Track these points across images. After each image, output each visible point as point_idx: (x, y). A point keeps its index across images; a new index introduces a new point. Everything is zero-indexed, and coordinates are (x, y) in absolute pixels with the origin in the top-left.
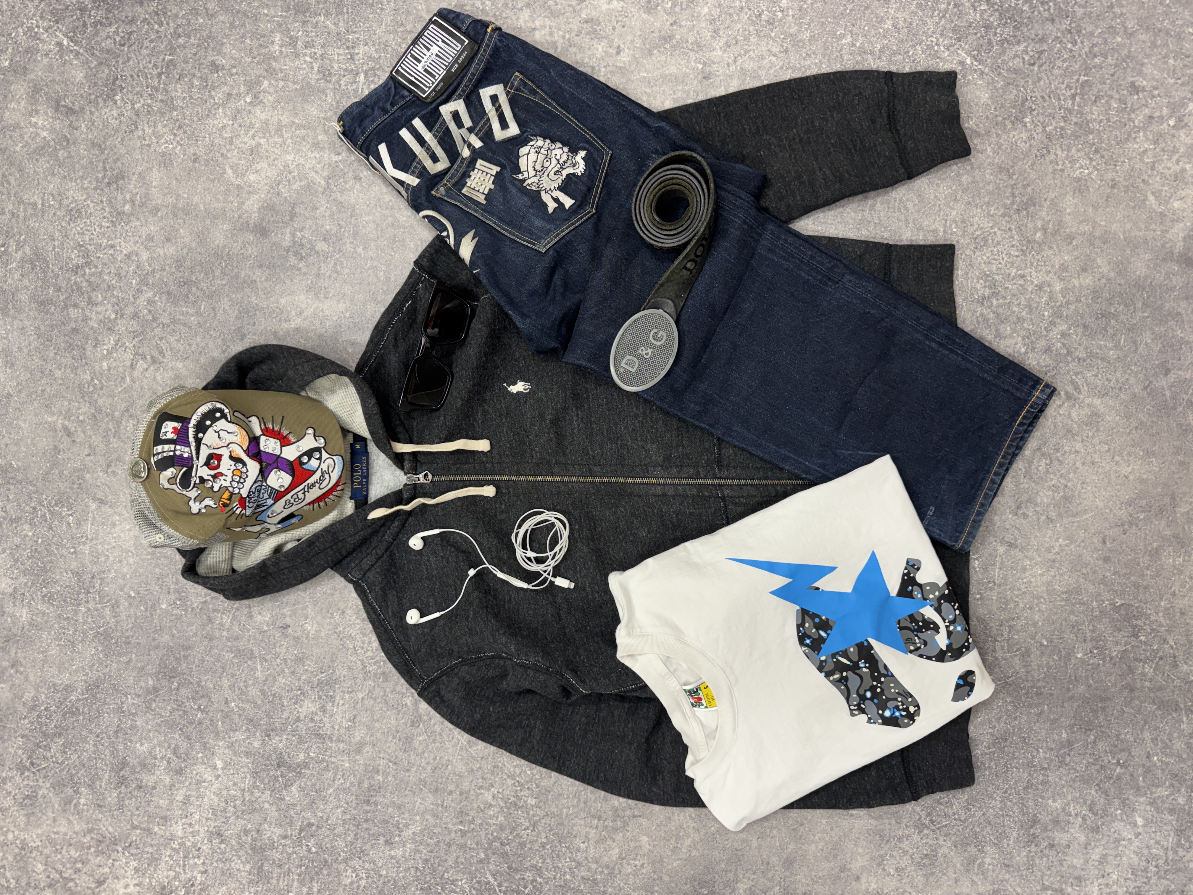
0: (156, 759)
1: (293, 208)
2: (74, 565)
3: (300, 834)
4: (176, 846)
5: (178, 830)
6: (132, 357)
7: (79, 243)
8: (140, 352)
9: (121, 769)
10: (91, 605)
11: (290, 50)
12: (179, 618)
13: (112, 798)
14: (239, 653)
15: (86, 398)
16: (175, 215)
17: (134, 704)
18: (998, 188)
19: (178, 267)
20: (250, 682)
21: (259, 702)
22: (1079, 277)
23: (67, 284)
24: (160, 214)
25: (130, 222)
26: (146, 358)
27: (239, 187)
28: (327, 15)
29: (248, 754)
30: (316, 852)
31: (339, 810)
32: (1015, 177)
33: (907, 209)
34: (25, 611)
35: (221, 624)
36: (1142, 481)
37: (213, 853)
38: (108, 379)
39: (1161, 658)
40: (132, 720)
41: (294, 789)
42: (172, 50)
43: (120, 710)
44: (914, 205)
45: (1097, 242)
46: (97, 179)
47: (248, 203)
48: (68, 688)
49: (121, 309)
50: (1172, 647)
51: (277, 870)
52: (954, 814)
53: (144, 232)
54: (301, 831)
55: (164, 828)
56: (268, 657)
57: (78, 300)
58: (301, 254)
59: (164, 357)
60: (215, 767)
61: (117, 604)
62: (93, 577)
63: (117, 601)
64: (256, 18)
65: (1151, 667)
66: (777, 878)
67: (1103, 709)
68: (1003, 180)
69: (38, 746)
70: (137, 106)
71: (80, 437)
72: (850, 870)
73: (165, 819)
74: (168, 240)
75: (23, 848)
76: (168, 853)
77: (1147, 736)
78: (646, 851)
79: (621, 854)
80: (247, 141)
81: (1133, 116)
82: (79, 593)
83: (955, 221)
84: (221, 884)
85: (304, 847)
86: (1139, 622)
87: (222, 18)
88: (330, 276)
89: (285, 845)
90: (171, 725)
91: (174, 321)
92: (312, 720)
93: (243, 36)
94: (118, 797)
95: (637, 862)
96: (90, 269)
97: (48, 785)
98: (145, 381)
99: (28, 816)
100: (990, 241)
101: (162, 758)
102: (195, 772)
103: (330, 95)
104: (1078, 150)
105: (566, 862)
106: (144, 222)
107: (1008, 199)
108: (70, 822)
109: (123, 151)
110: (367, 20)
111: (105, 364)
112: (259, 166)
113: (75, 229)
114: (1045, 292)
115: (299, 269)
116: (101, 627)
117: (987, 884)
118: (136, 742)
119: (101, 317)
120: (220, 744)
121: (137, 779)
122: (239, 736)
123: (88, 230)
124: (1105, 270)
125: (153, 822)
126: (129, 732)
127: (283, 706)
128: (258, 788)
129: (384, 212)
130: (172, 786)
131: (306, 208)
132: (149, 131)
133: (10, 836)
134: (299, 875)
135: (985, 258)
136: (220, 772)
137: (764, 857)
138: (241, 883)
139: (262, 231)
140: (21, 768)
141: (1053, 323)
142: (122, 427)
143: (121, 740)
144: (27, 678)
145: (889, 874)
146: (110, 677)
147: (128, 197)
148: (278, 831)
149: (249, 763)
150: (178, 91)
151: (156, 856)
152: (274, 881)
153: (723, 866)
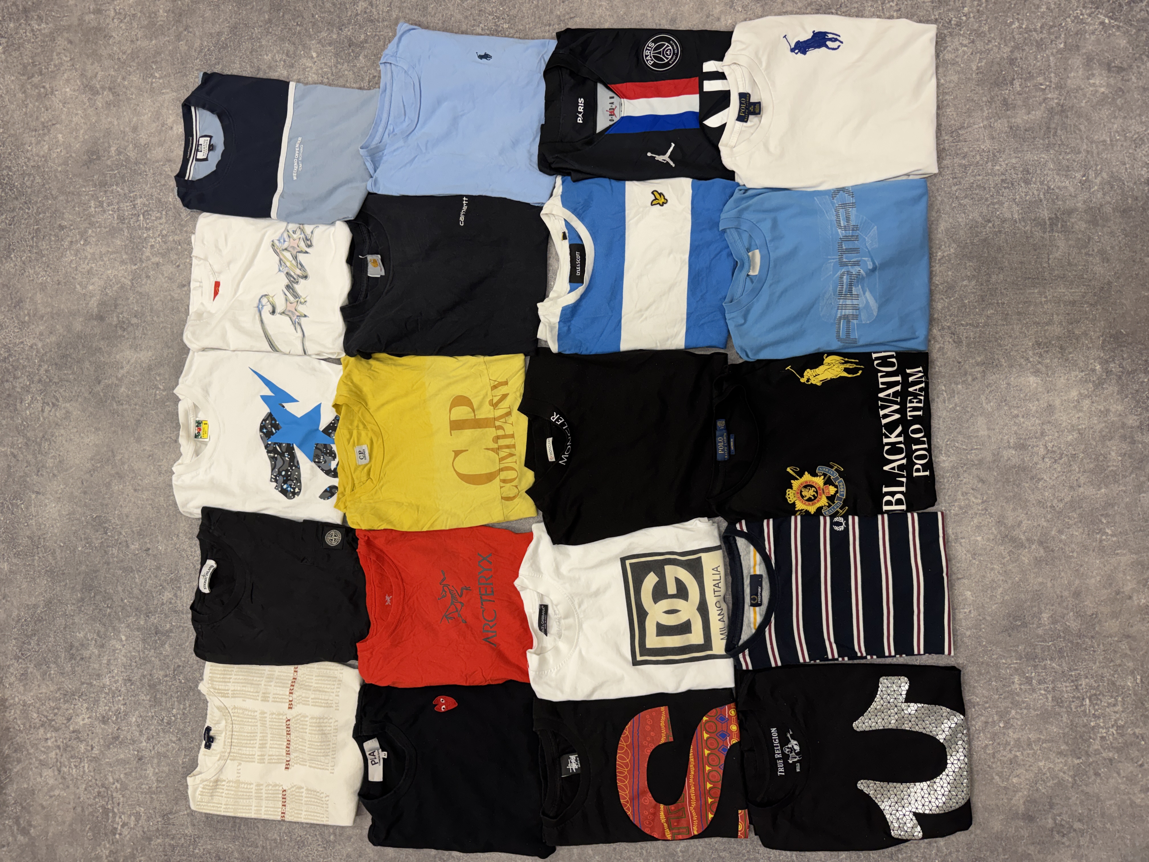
2: (28, 533)
4: (107, 691)
5: (107, 681)
10: (41, 555)
11: (100, 209)
12: (89, 554)
13: (68, 668)
14: (125, 570)
16: (53, 318)
28: (117, 185)
29: (138, 629)
34: (6, 564)
35: (113, 554)
41: (167, 646)
42: (37, 222)
43: (65, 614)
46: (8, 305)
48: (36, 606)
51: (164, 697)
53: (37, 331)
54: (174, 670)
56: (141, 569)
60: (121, 640)
63: (54, 550)
64: (79, 195)
69: (24, 643)
70: (23, 258)
73: (99, 675)
74: (51, 333)
75: (24, 706)
80: (85, 267)
82: (33, 549)
84: (135, 710)
87: (61, 198)
92: (170, 603)
93: (74, 207)
97: (32, 666)
99: (24, 686)
103: (126, 231)
108: (47, 686)
109: (19, 286)
110: (139, 183)
112: (93, 280)
122: (132, 619)
128: (145, 648)
130: (100, 655)
132: (31, 271)
133: (17, 699)
139: (101, 318)
140: (17, 658)
144: (12, 604)
147: (26, 312)
148: (162, 673)
150: (44, 245)
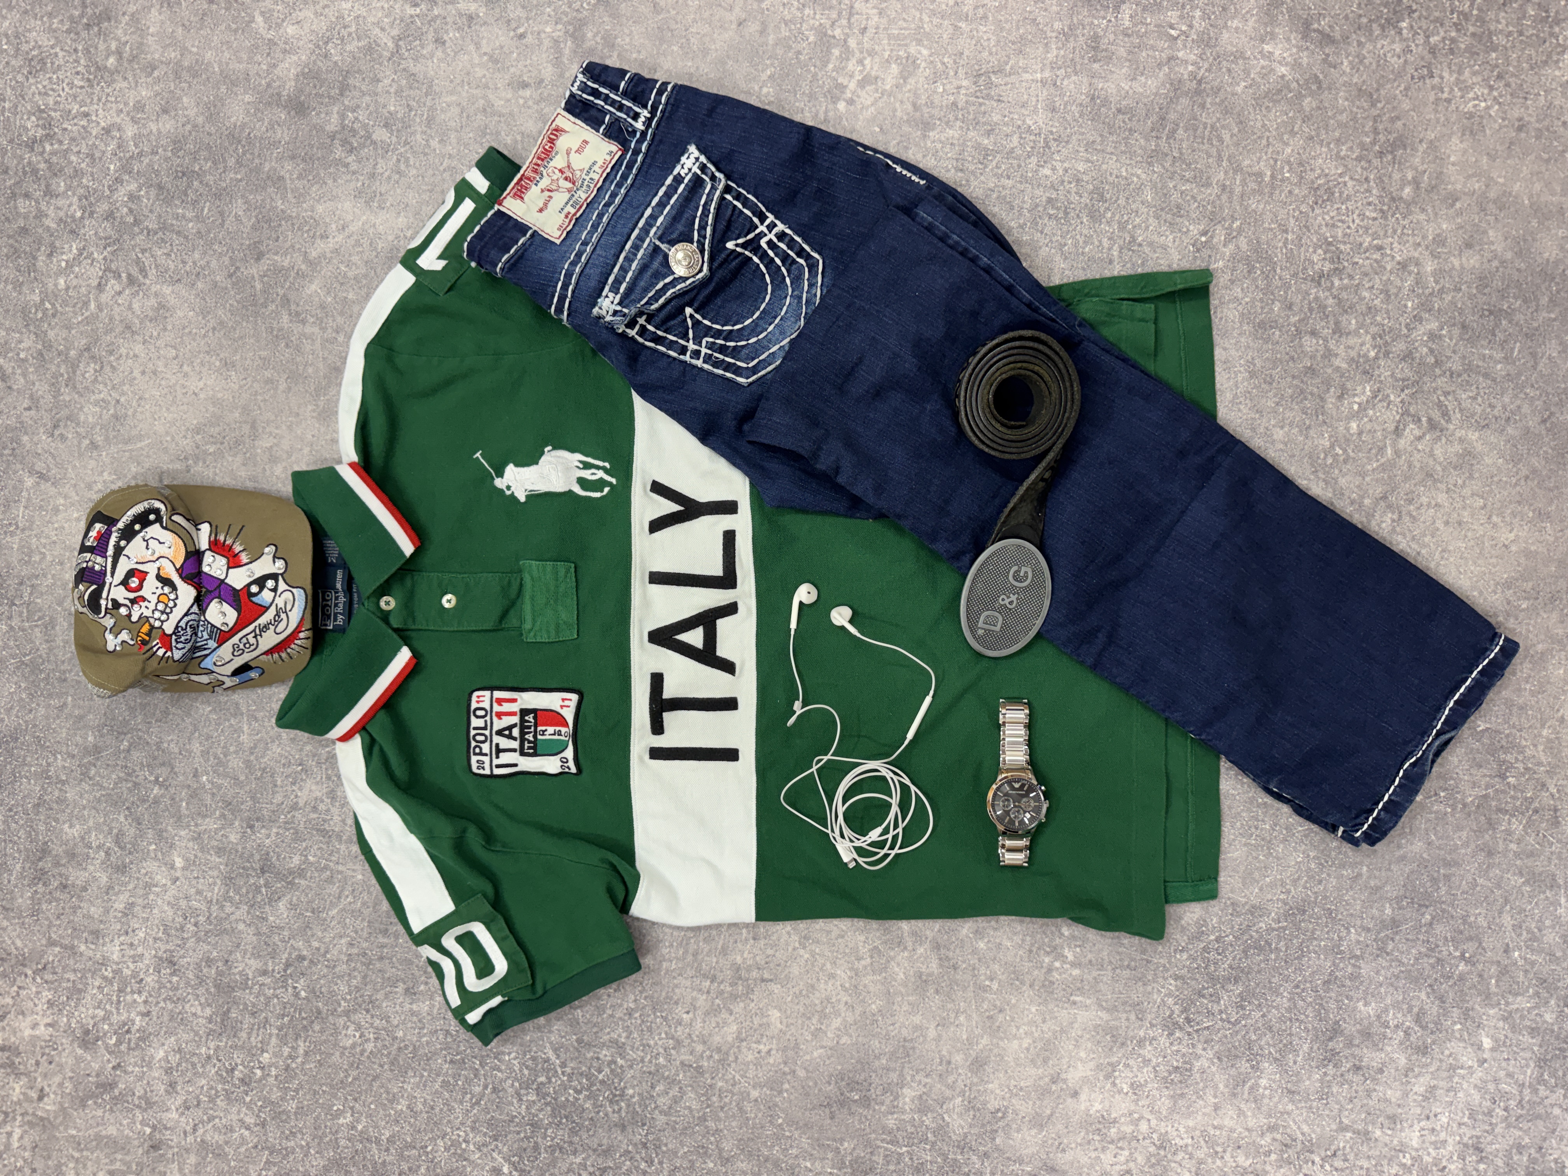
0: (91, 848)
1: (345, 78)
3: (285, 971)
6: (100, 274)
7: (39, 107)
8: (113, 267)
9: (40, 859)
15: (32, 328)
17: (64, 767)
18: (1354, 119)
19: (175, 151)
20: (232, 749)
21: (242, 778)
22: (1460, 255)
23: (19, 163)
24: (156, 73)
25: (113, 81)
26: (120, 276)
27: (271, 43)
30: (306, 998)
31: (343, 941)
32: (1379, 105)
33: (1221, 141)
36: (1528, 554)
37: (160, 988)
38: (65, 303)
39: (1536, 811)
40: (61, 790)
44: (1232, 136)
45: (1491, 206)
47: (282, 65)
49: (91, 205)
50: (1552, 795)
52: (1221, 1012)
55: (93, 947)
57: (32, 187)
58: (351, 144)
59: (145, 276)
61: (52, 623)
62: (21, 584)
65: (1521, 823)
66: (960, 1084)
67: (1447, 877)
68: (1363, 108)
71: (19, 382)
72: (1065, 1081)
76: (97, 984)
77: (1507, 920)
78: (776, 1031)
79: (740, 1033)
81: (1557, 29)
83: (1289, 162)
85: (290, 989)
86: (1509, 757)
88: (389, 178)
89: (263, 984)
90: (115, 802)
91: (164, 227)
94: (32, 898)
95: (761, 1047)
96: (52, 144)
98: (117, 309)
100: (1337, 195)
101: (99, 847)
102: (143, 871)
104: (1474, 73)
105: (660, 1039)
106: (133, 85)
107: (1367, 135)
111: (62, 281)
113: (34, 87)
114: (1410, 273)
115: (347, 165)
116: (25, 655)
117: (1261, 1117)
118: (64, 823)
119: (61, 214)
120: (183, 833)
121: (61, 875)
123: (53, 90)
124: (1499, 247)
125: (79, 938)
126: (55, 806)
127: (276, 786)
129: (474, 92)
131: (364, 79)
134: (280, 1029)
135: (1327, 218)
136: (178, 874)
137: (944, 1053)
138: (196, 1034)
141: (1418, 319)
142: (78, 372)
143: (42, 818)
145: (1120, 1091)
146: (35, 726)
149: (221, 863)
151: (80, 986)
152: (244, 1035)
153: (884, 1062)
